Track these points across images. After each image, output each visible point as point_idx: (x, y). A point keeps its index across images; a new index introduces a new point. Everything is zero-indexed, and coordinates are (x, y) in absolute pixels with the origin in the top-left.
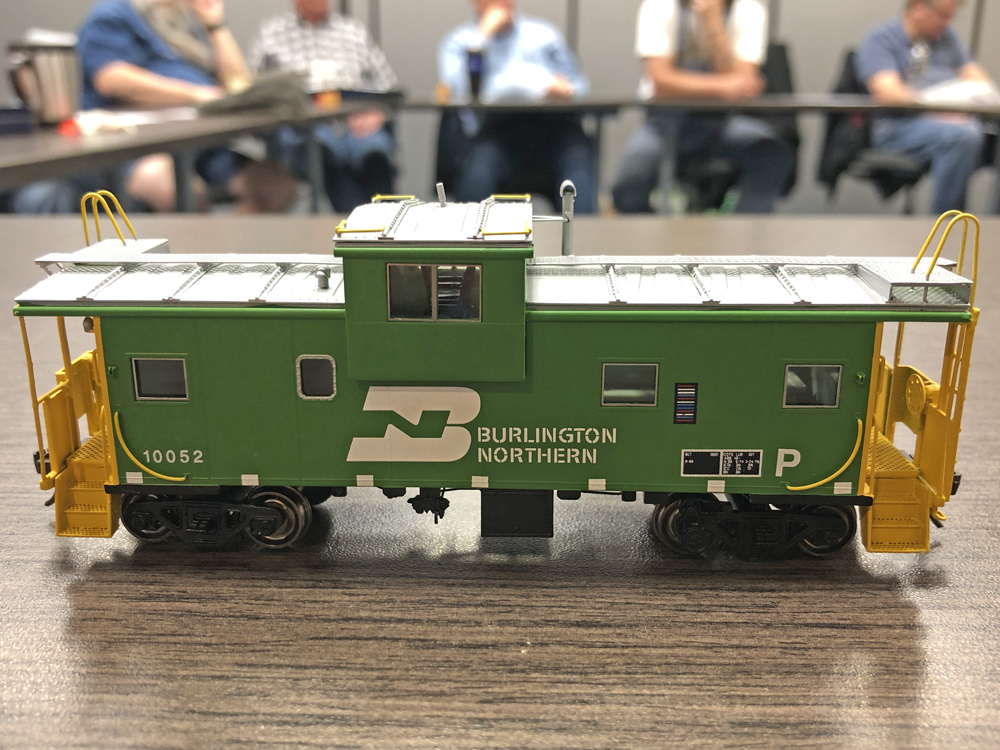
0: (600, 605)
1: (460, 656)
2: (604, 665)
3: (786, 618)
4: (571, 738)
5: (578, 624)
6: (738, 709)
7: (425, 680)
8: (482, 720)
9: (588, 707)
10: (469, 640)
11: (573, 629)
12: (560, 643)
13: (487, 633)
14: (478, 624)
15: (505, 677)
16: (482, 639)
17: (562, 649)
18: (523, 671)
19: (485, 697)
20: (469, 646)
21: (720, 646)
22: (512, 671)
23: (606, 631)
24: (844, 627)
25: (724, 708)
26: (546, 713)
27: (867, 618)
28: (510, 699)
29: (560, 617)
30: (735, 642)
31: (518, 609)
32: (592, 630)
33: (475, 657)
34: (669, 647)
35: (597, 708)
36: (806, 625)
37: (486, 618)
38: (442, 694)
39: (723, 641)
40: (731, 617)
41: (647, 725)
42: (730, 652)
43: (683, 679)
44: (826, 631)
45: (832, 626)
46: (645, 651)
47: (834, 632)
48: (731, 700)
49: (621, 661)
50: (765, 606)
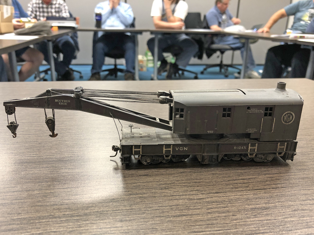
0: (217, 189)
1: (198, 201)
2: (224, 200)
3: (251, 188)
4: (226, 214)
5: (216, 193)
6: (251, 206)
7: (195, 206)
8: (209, 213)
9: (226, 208)
10: (198, 198)
11: (215, 194)
12: (215, 197)
13: (200, 196)
14: (198, 194)
15: (208, 204)
16: (200, 197)
17: (216, 198)
18: (211, 203)
19: (207, 208)
20: (199, 199)
21: (242, 195)
22: (209, 203)
23: (222, 194)
24: (262, 189)
25: (248, 206)
26: (219, 210)
27: (265, 187)
28: (212, 208)
29: (212, 192)
30: (245, 194)
31: (203, 191)
32: (219, 194)
33: (201, 201)
34: (234, 196)
35: (227, 208)
36: (256, 189)
37: (198, 193)
38: (199, 209)
39: (242, 194)
40: (242, 189)
41: (237, 211)
42: (245, 196)
43: (239, 202)
44: (259, 190)
45: (260, 189)
46: (230, 197)
47: (261, 190)
48: (249, 205)
49: (227, 199)
50: (247, 186)
